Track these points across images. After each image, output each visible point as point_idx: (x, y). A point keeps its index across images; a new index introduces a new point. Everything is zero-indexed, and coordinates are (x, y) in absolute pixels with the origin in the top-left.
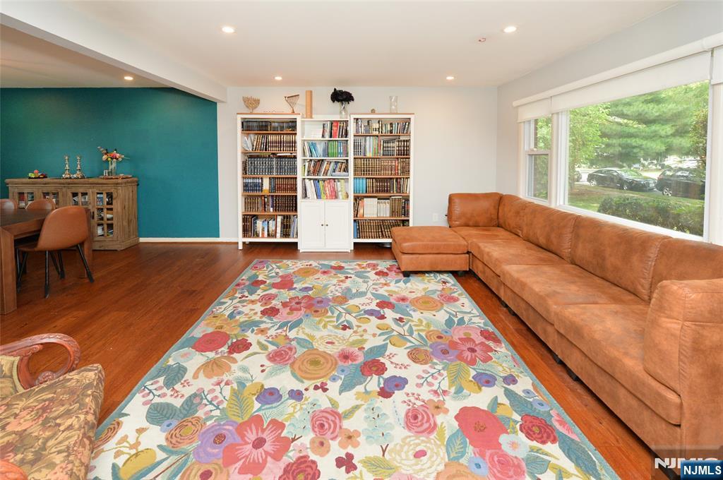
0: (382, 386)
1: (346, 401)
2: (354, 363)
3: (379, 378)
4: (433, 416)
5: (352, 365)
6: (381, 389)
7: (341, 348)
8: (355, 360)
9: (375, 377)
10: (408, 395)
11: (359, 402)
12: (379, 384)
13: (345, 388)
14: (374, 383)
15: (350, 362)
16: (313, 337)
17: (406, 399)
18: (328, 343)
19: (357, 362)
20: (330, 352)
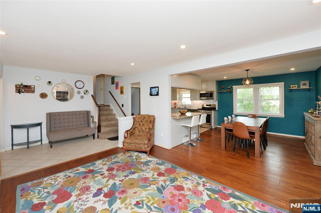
0: (102, 191)
1: (111, 182)
2: (118, 192)
3: (105, 192)
4: (81, 192)
5: (118, 191)
6: (102, 190)
7: (129, 194)
8: (118, 193)
9: (106, 192)
10: (91, 193)
11: (107, 183)
12: (104, 191)
13: (115, 184)
14: (106, 190)
15: (120, 191)
16: (145, 190)
17: (91, 192)
18: (136, 192)
19: (117, 193)
20: (131, 190)
